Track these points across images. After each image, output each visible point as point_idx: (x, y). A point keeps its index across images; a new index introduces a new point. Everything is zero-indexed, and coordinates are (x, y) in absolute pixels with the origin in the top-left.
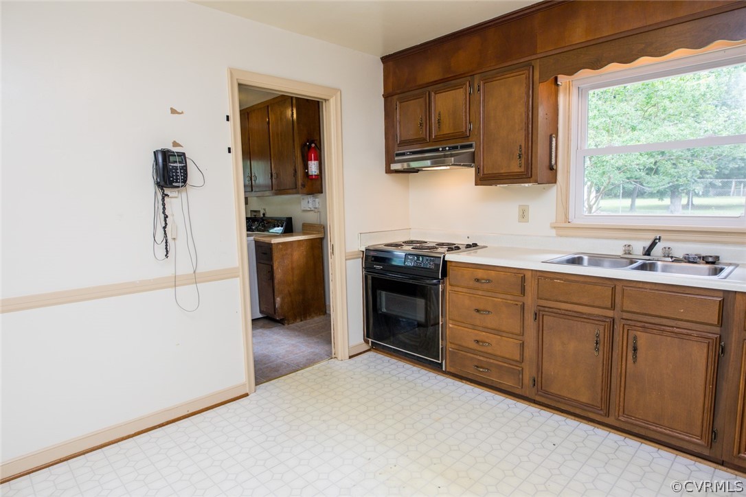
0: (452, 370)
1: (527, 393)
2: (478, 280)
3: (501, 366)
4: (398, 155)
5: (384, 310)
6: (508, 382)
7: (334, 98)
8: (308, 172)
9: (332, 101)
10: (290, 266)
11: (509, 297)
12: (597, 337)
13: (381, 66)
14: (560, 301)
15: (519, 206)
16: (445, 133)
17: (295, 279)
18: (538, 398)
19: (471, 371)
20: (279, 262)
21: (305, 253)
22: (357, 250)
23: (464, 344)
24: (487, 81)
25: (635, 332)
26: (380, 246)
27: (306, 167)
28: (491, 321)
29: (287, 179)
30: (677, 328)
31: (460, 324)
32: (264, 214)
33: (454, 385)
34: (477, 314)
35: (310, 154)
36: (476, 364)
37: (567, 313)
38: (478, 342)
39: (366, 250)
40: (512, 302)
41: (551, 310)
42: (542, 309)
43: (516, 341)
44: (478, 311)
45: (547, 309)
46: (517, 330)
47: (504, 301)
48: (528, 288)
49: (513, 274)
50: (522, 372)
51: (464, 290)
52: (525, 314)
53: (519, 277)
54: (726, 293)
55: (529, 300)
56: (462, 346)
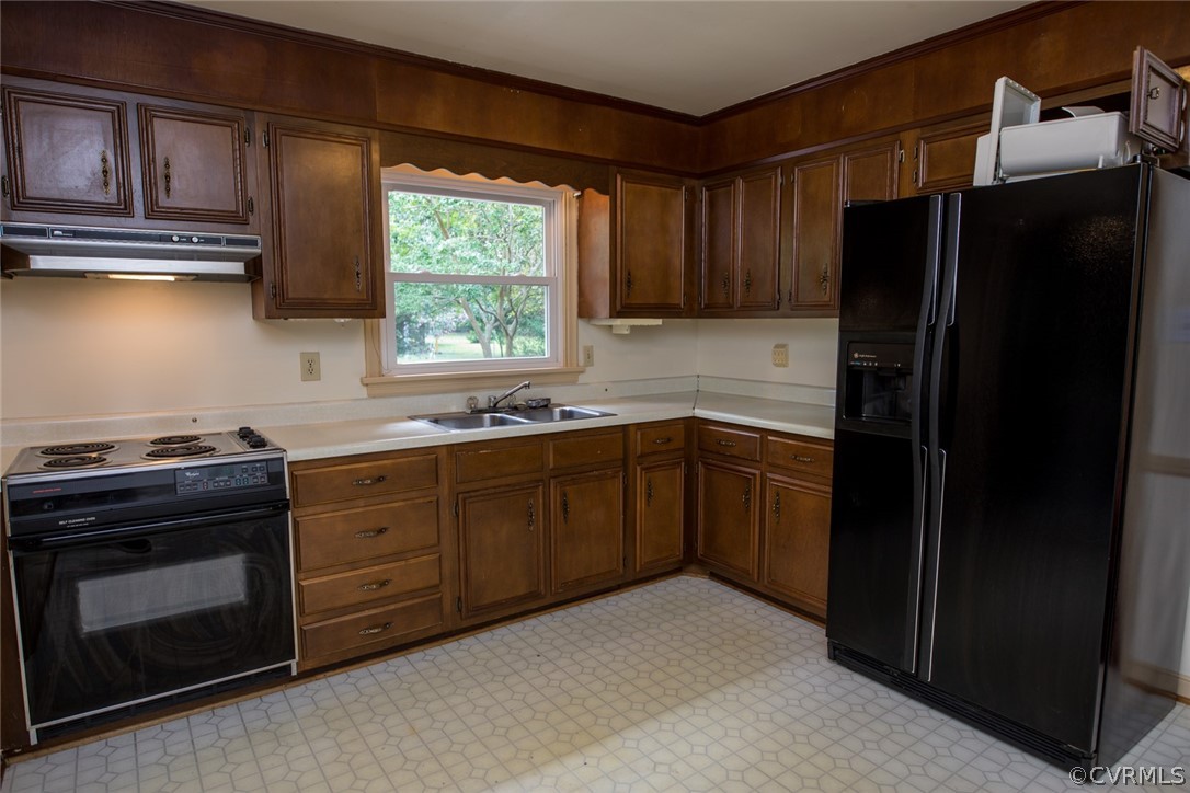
0: (310, 666)
1: (450, 627)
2: (358, 484)
3: (412, 606)
4: (11, 231)
6: (427, 624)
11: (414, 494)
12: (531, 508)
14: (488, 479)
15: (302, 354)
19: (354, 645)
23: (336, 604)
25: (565, 488)
30: (596, 471)
31: (322, 572)
36: (365, 626)
37: (498, 490)
38: (365, 587)
39: (9, 487)
40: (421, 500)
41: (478, 493)
42: (467, 495)
43: (431, 557)
44: (363, 534)
45: (473, 494)
46: (432, 539)
47: (409, 502)
48: (443, 473)
49: (421, 458)
50: (441, 599)
51: (329, 507)
52: (441, 512)
53: (431, 459)
54: (625, 427)
55: (444, 489)
56: (334, 609)
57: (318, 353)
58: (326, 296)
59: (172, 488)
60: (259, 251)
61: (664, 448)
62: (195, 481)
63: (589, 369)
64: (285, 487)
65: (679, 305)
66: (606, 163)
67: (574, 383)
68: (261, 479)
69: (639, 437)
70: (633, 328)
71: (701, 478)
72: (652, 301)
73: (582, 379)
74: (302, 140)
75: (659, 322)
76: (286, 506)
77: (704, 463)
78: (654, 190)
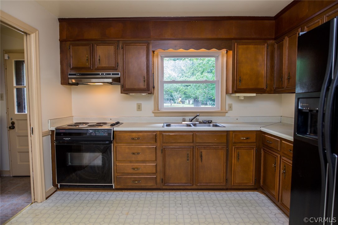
0: (118, 187)
1: (159, 187)
2: (133, 139)
3: (146, 178)
4: (70, 75)
5: (70, 164)
6: (150, 184)
7: (34, 34)
9: (33, 36)
11: (149, 144)
12: (188, 155)
13: (58, 23)
14: (173, 143)
15: (137, 104)
16: (103, 66)
18: (164, 187)
19: (130, 184)
22: (48, 130)
23: (126, 172)
24: (127, 45)
25: (201, 150)
26: (65, 126)
28: (140, 157)
30: (214, 146)
31: (122, 162)
33: (120, 194)
34: (133, 155)
36: (133, 180)
37: (176, 147)
38: (134, 169)
39: (56, 129)
40: (151, 147)
41: (169, 147)
42: (165, 147)
43: (153, 164)
44: (134, 154)
45: (167, 147)
46: (154, 159)
47: (147, 146)
48: (158, 139)
49: (151, 134)
50: (156, 178)
51: (125, 144)
52: (157, 151)
53: (154, 135)
54: (227, 132)
55: (159, 144)
56: (125, 173)
57: (141, 104)
58: (136, 87)
59: (86, 134)
60: (119, 76)
61: (245, 141)
62: (91, 133)
63: (229, 112)
64: (111, 137)
65: (264, 88)
66: (231, 39)
67: (224, 116)
68: (106, 134)
69: (234, 136)
70: (245, 97)
71: (262, 155)
72: (251, 87)
73: (227, 115)
74: (131, 46)
75: (255, 95)
76: (111, 142)
77: (264, 150)
78: (252, 47)
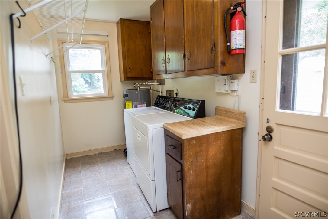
8: (230, 45)
10: (205, 164)
17: (210, 180)
20: (191, 162)
21: (222, 147)
27: (228, 38)
29: (203, 57)
32: (177, 94)
35: (233, 21)
